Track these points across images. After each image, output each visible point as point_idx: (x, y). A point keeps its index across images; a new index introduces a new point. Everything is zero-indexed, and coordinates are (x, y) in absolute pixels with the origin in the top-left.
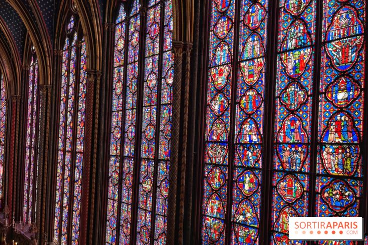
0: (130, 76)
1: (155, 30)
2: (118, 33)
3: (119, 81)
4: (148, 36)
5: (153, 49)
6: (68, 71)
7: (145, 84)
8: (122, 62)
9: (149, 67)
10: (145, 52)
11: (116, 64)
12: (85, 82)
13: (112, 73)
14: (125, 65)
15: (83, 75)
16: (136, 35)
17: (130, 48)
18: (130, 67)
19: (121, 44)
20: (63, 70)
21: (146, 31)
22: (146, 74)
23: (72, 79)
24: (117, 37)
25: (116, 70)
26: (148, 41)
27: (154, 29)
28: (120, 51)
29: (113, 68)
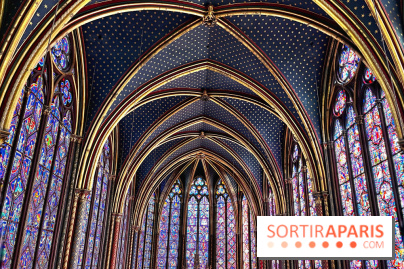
0: (359, 191)
1: (377, 134)
2: (338, 149)
3: (348, 199)
4: (370, 143)
5: (379, 156)
6: (298, 196)
7: (378, 197)
8: (348, 178)
9: (379, 177)
10: (370, 160)
11: (341, 181)
12: (314, 205)
13: (339, 192)
14: (352, 180)
15: (311, 199)
16: (357, 145)
17: (353, 161)
18: (356, 181)
19: (343, 159)
20: (295, 197)
21: (366, 138)
22: (378, 185)
23: (303, 204)
24: (337, 154)
25: (343, 188)
26: (372, 148)
27: (375, 134)
28: (343, 166)
29: (339, 186)
